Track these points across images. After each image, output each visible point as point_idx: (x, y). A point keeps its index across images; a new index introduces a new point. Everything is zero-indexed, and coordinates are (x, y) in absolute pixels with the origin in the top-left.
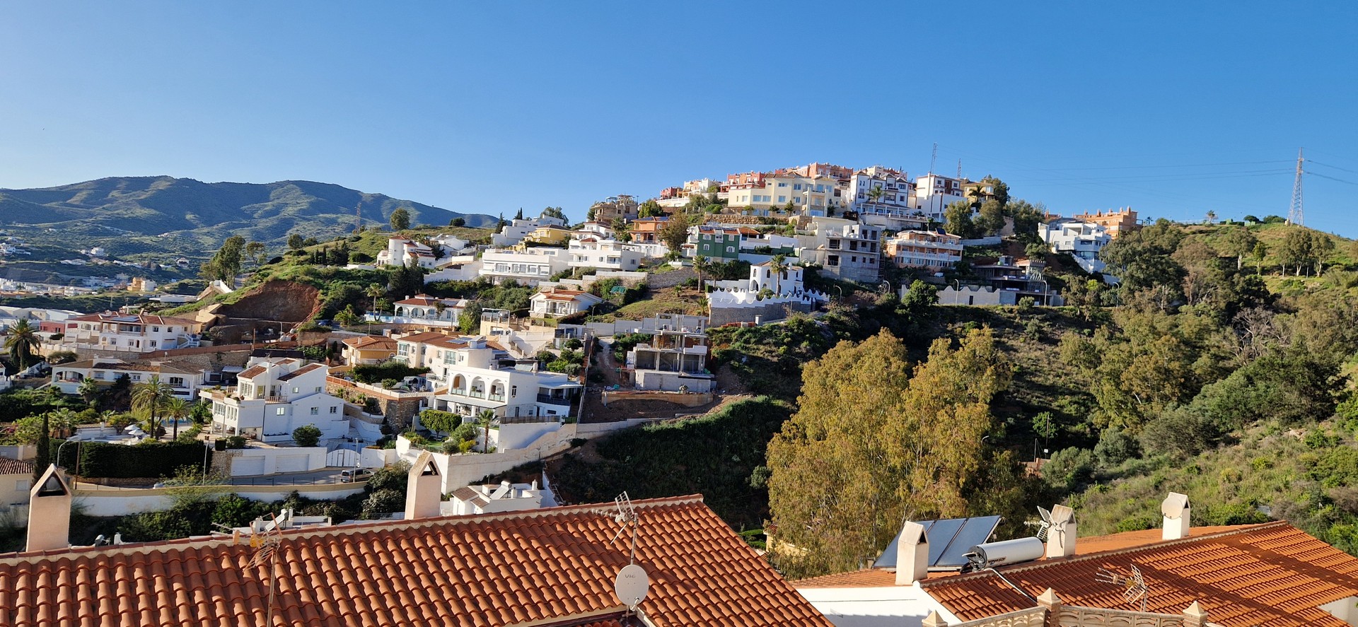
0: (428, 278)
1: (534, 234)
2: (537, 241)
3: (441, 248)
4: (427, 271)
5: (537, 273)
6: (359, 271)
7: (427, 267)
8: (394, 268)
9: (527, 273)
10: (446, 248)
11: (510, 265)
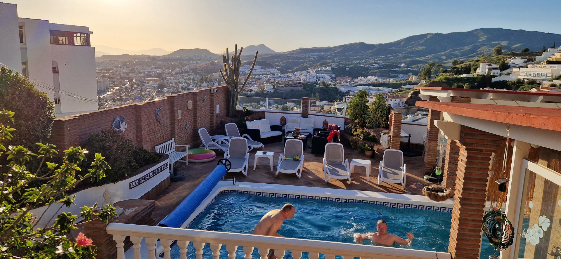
0: (494, 80)
1: (553, 57)
2: (554, 60)
3: (509, 65)
4: (494, 76)
5: (545, 77)
6: (465, 77)
7: (496, 74)
8: (480, 75)
9: (540, 77)
10: (511, 64)
11: (532, 73)
